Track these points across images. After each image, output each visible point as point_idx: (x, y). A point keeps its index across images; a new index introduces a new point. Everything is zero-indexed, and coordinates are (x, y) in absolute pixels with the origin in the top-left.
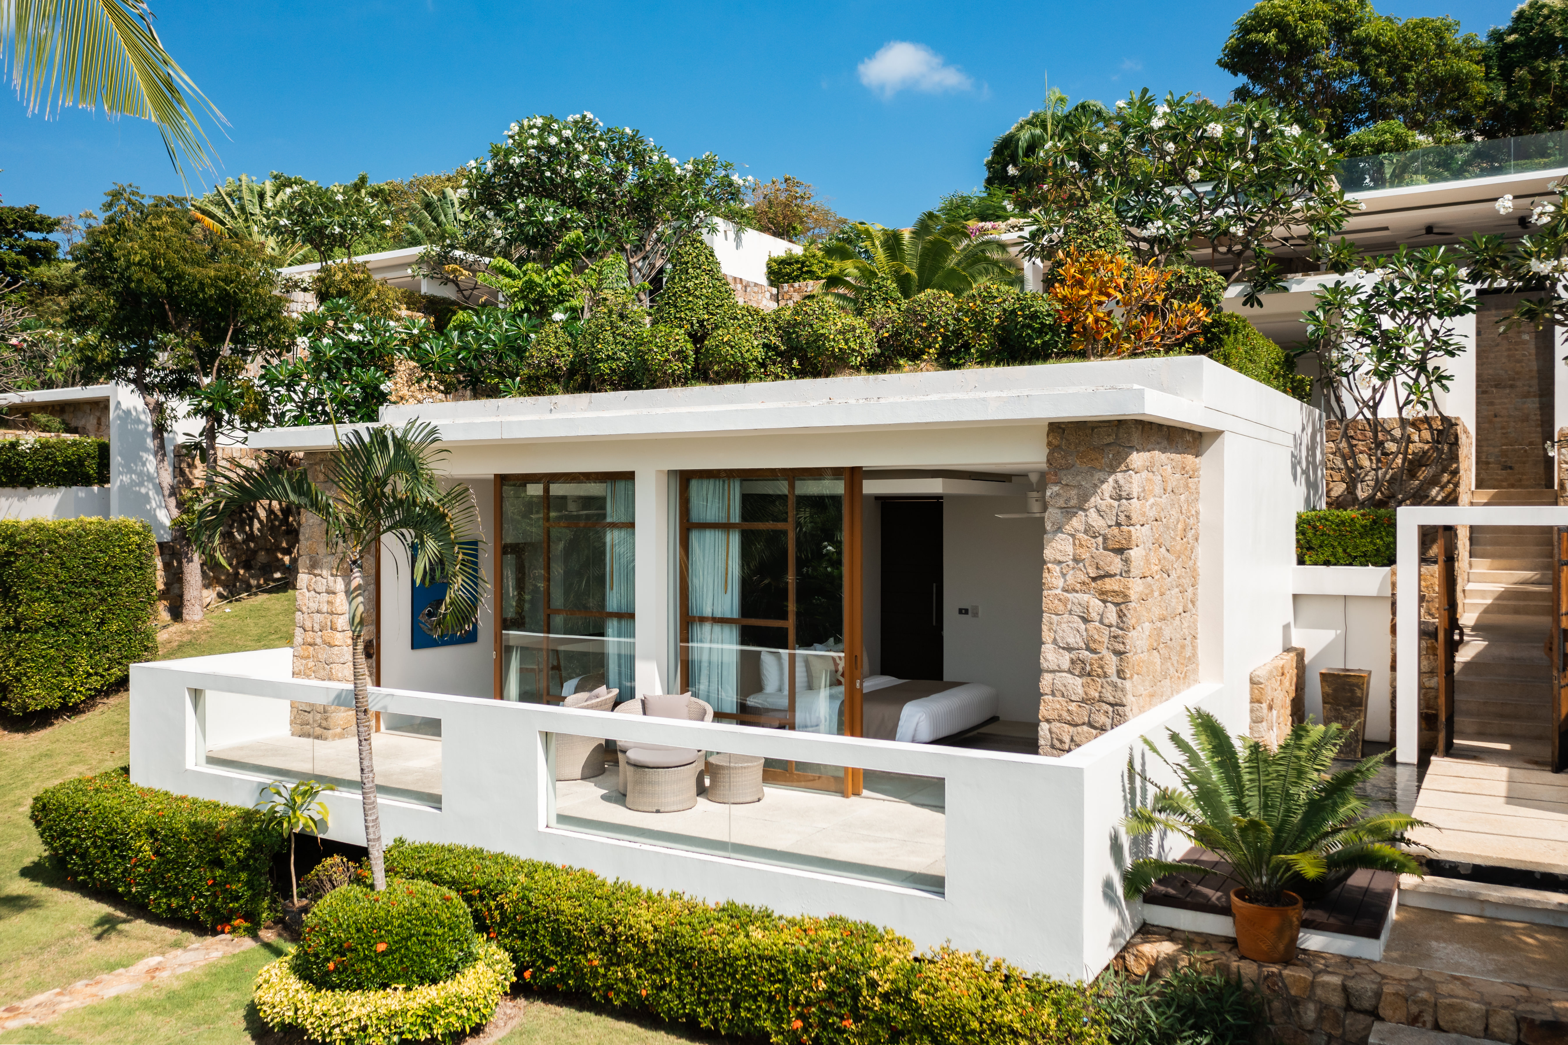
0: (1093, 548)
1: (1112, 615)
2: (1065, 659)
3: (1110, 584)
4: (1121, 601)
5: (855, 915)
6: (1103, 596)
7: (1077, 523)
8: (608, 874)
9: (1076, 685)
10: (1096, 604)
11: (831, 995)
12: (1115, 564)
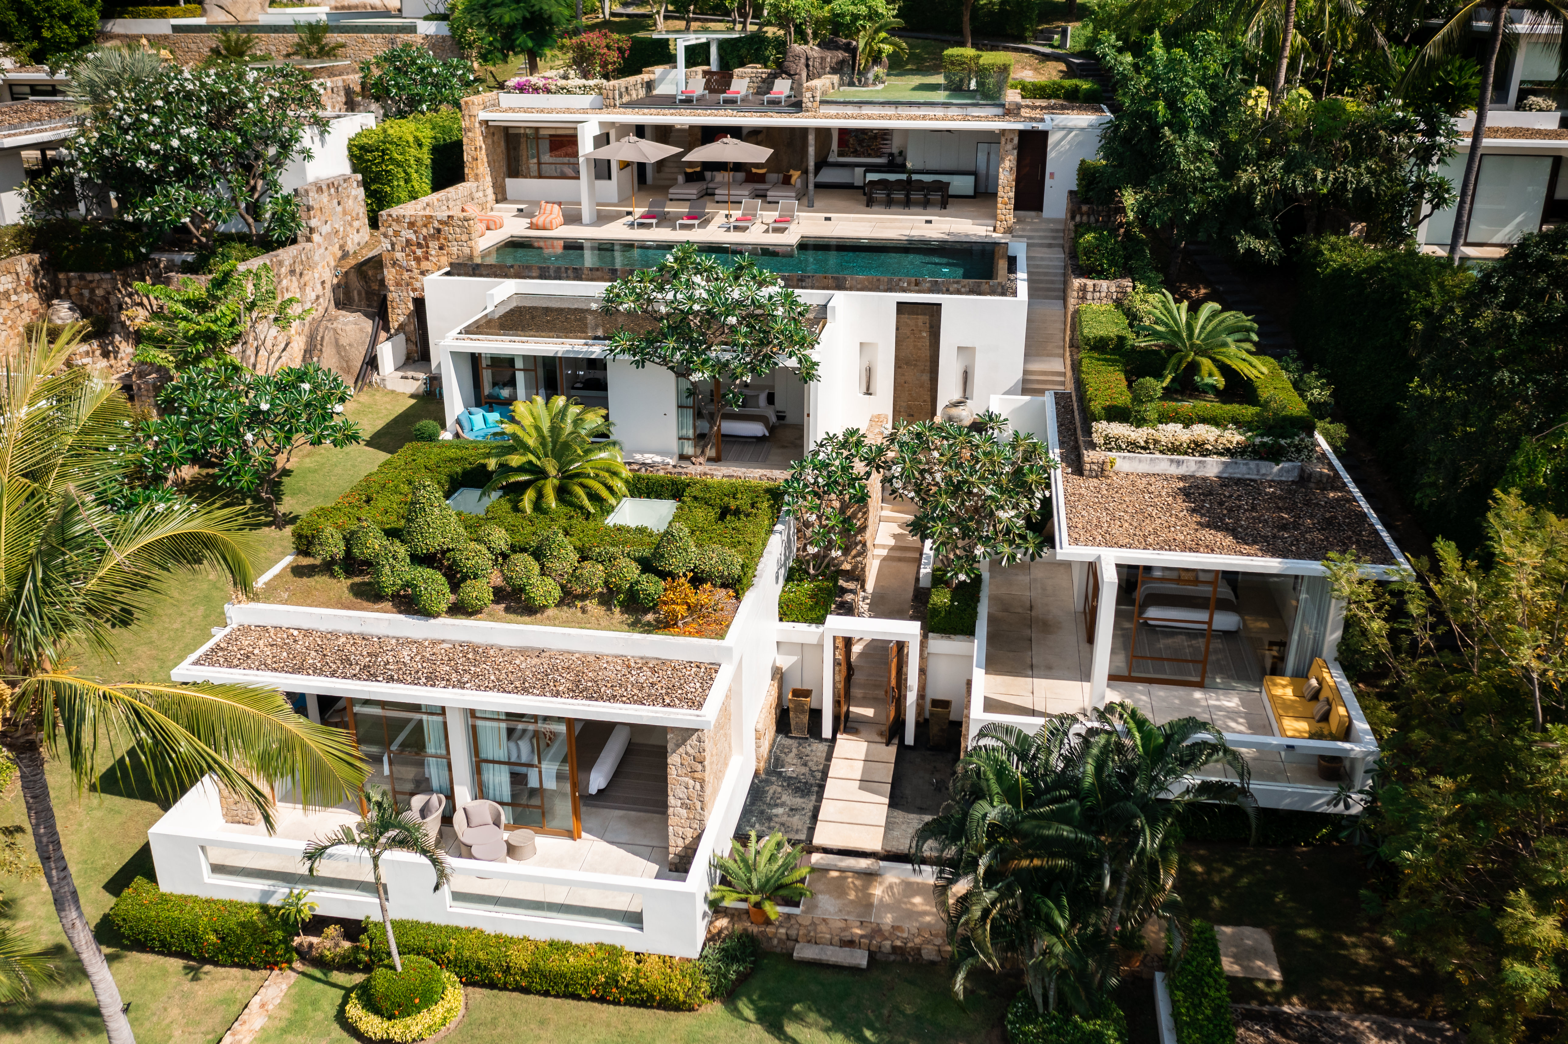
0: (688, 760)
1: (698, 787)
2: (679, 803)
3: (696, 775)
4: (702, 782)
5: (607, 941)
6: (694, 779)
7: (681, 750)
8: (490, 929)
9: (684, 812)
10: (691, 782)
11: (607, 983)
12: (699, 767)
